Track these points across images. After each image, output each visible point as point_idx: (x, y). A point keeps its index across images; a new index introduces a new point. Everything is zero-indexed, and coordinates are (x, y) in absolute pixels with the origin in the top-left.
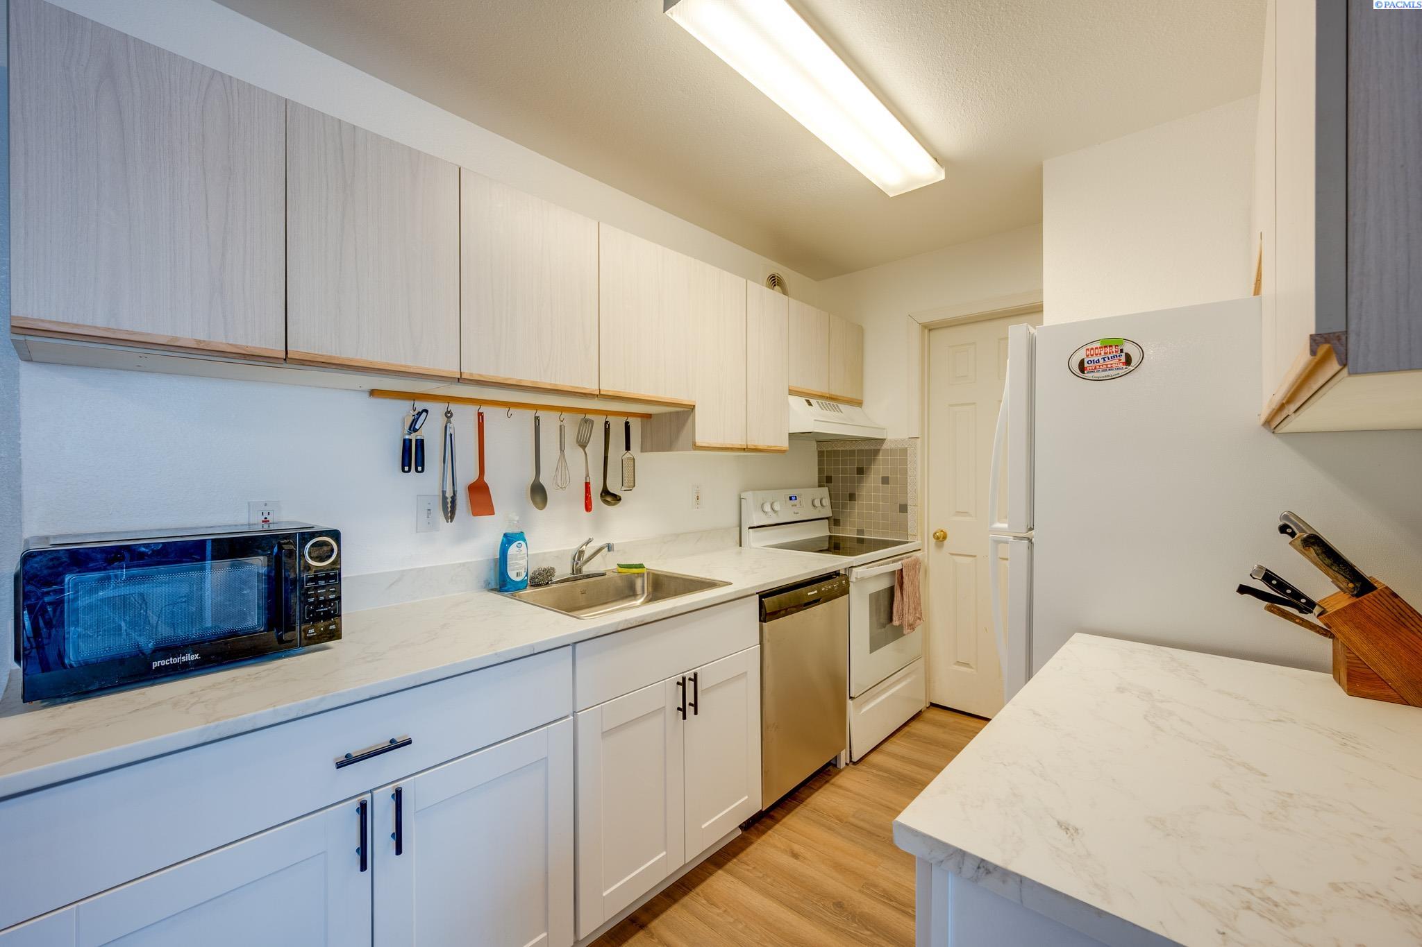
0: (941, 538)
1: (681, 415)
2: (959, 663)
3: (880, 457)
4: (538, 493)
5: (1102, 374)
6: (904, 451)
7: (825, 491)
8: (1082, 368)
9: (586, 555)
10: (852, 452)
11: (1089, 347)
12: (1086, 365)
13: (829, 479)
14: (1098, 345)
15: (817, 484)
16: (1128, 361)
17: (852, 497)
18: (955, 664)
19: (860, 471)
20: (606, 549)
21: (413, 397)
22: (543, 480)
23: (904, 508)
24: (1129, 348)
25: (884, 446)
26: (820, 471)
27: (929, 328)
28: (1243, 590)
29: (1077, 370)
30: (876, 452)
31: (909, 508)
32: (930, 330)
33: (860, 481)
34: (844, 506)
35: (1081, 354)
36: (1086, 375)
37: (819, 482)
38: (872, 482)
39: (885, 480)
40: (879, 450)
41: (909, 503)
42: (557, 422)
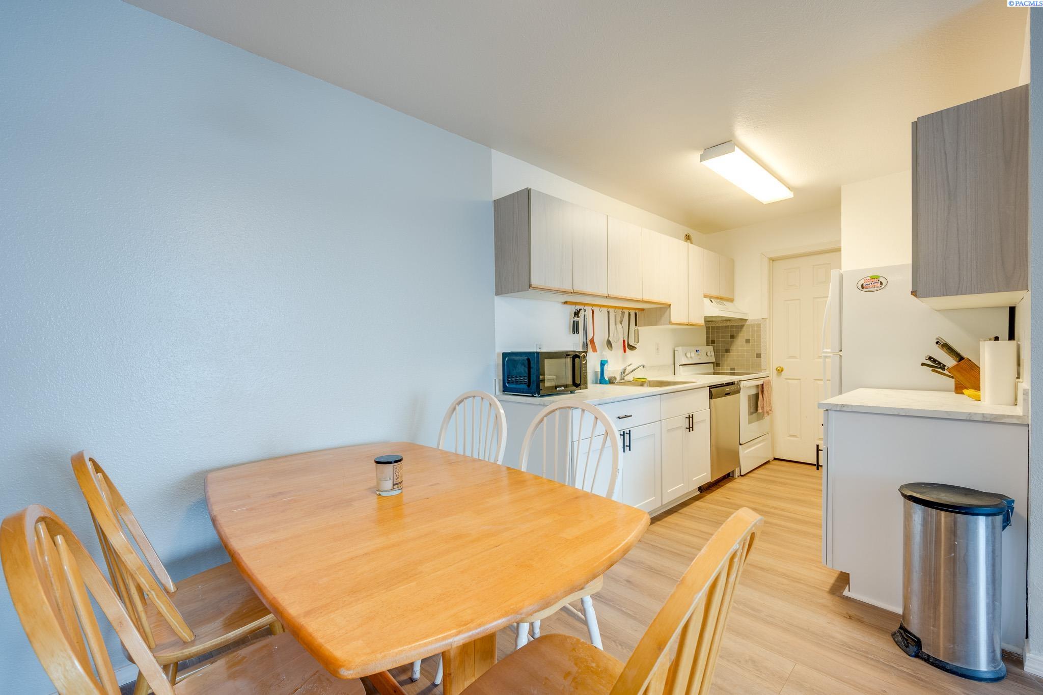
0: (780, 371)
1: (664, 308)
2: (791, 436)
3: (745, 329)
4: (609, 343)
5: (871, 289)
6: (759, 326)
7: (711, 348)
8: (862, 287)
9: (626, 373)
10: (727, 327)
11: (866, 279)
12: (864, 286)
13: (713, 342)
14: (869, 278)
15: (706, 344)
16: (881, 283)
17: (728, 351)
18: (788, 436)
19: (733, 337)
20: (642, 367)
21: (576, 304)
22: (611, 339)
23: (759, 356)
24: (881, 279)
25: (747, 323)
26: (708, 338)
27: (773, 260)
28: (923, 364)
29: (861, 288)
30: (742, 326)
31: (762, 356)
32: (773, 261)
33: (732, 342)
34: (723, 356)
35: (862, 282)
36: (864, 290)
37: (707, 343)
38: (740, 342)
39: (748, 341)
40: (744, 325)
41: (762, 352)
42: (614, 314)
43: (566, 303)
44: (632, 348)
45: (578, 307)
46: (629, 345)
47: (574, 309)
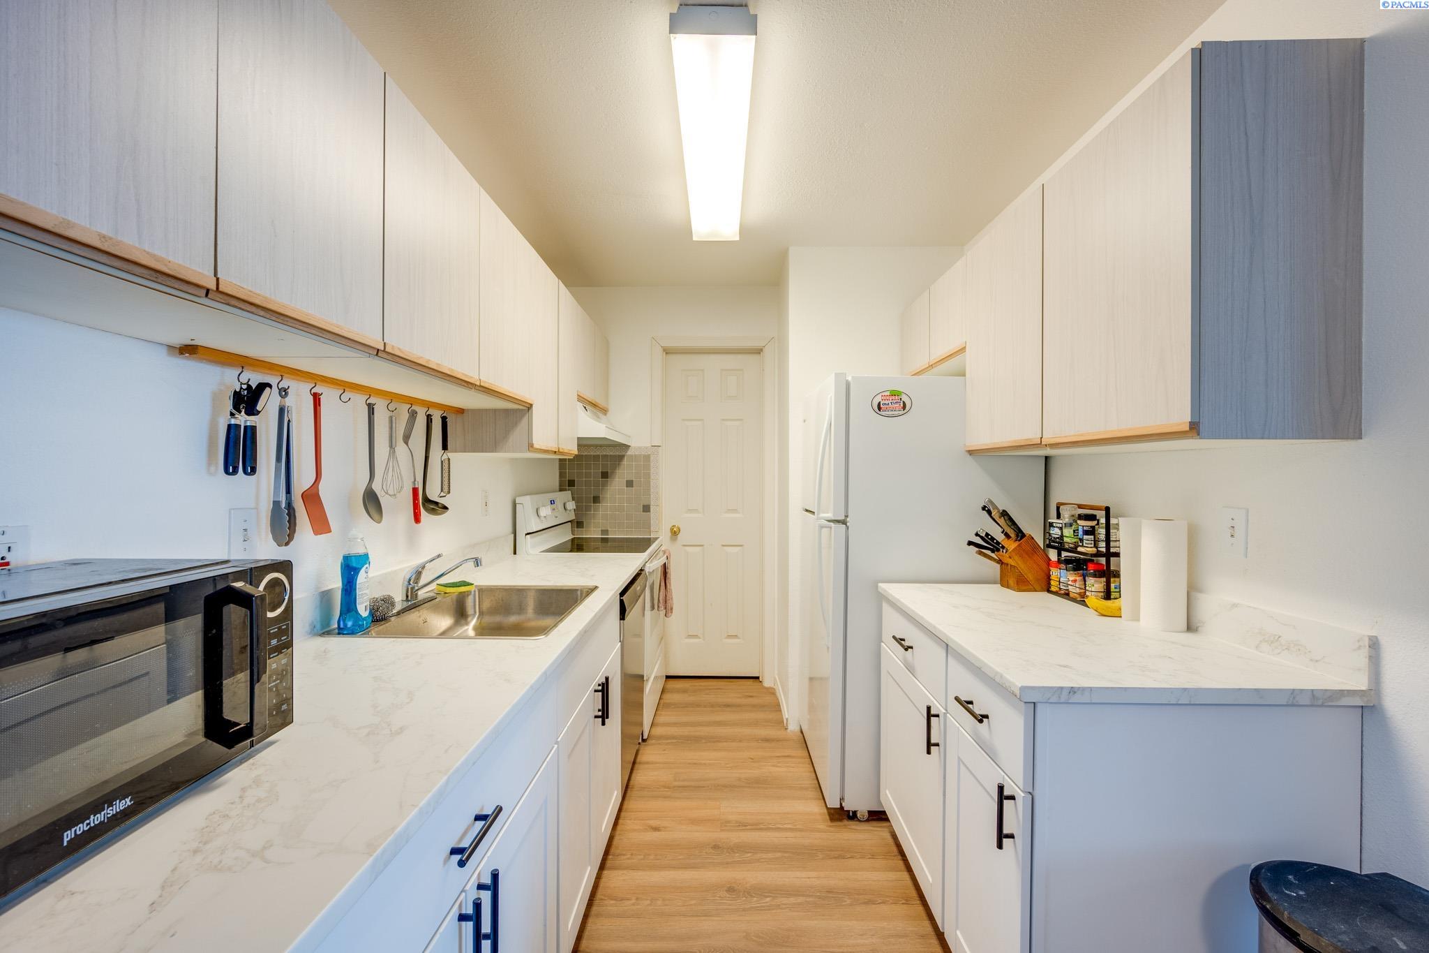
0: (675, 533)
2: (690, 636)
3: (625, 462)
4: (372, 501)
5: (890, 413)
6: (647, 458)
7: (567, 495)
8: (879, 408)
10: (596, 458)
11: (883, 394)
12: (882, 406)
13: (571, 483)
14: (888, 393)
15: (558, 488)
16: (904, 407)
17: (596, 500)
18: (686, 638)
19: (605, 475)
21: (248, 365)
22: (376, 487)
23: (647, 508)
24: (905, 398)
25: (629, 453)
26: (562, 475)
27: (667, 351)
28: (970, 543)
29: (877, 410)
30: (621, 458)
31: (652, 509)
32: (666, 353)
33: (605, 485)
34: (588, 508)
35: (878, 399)
36: (881, 413)
37: (560, 486)
38: (617, 484)
39: (630, 484)
40: (623, 456)
41: (652, 503)
42: (390, 414)
43: (189, 350)
44: (436, 507)
45: (255, 379)
46: (427, 500)
47: (232, 380)
